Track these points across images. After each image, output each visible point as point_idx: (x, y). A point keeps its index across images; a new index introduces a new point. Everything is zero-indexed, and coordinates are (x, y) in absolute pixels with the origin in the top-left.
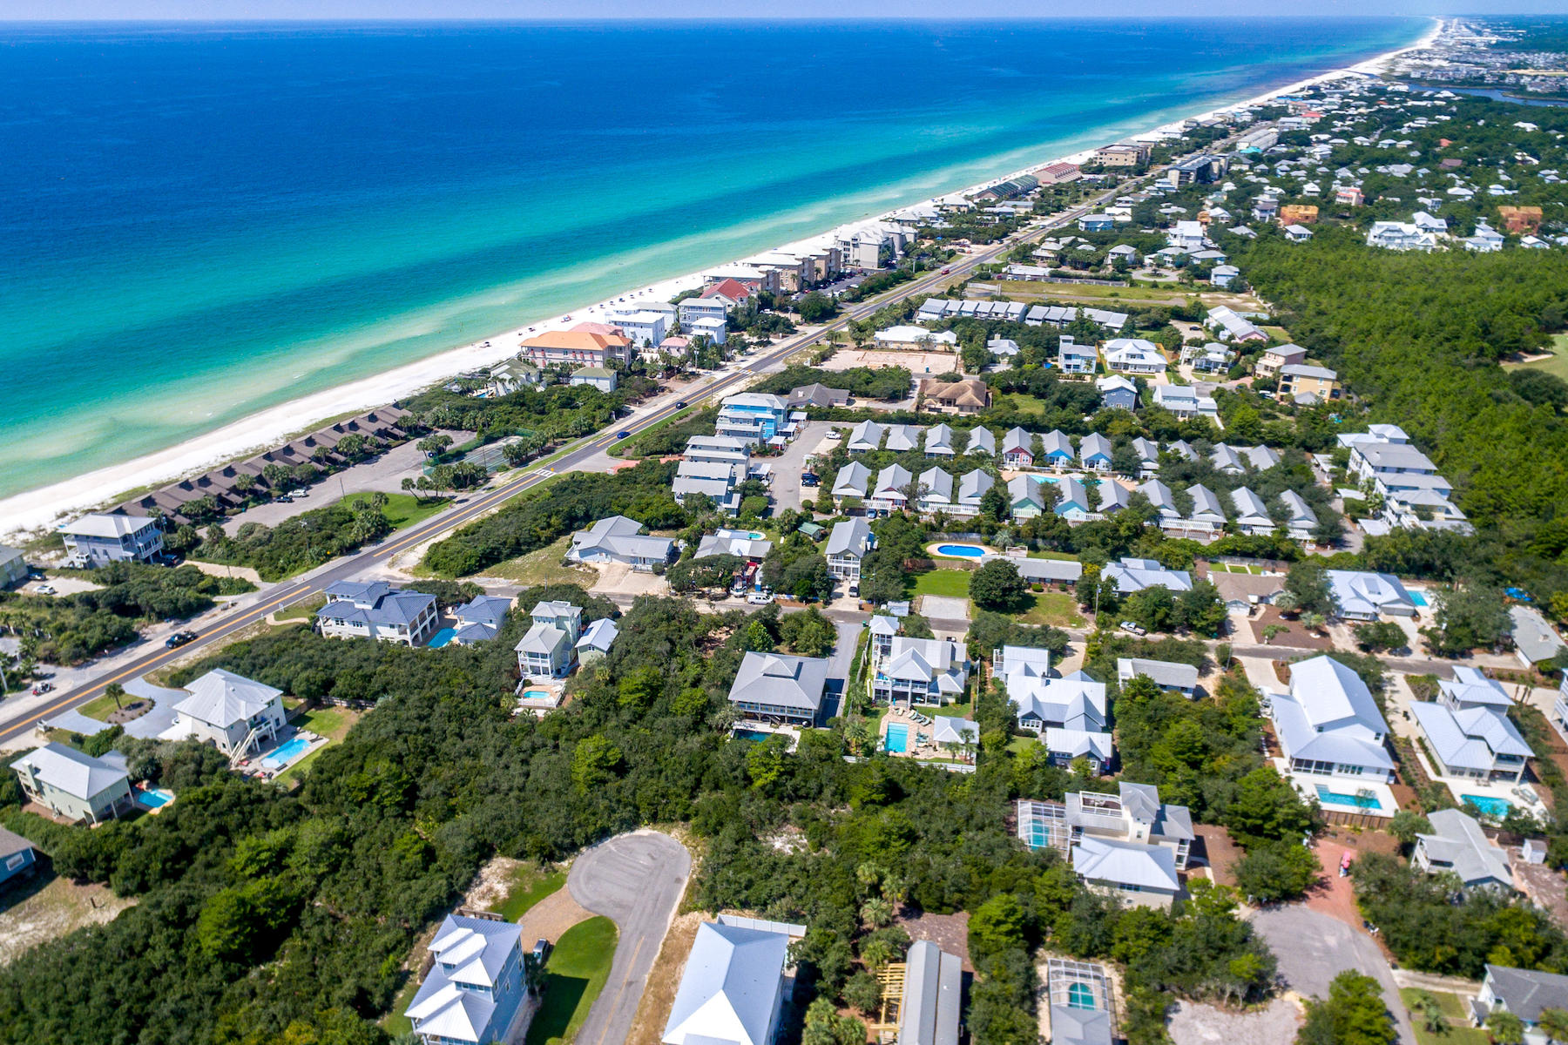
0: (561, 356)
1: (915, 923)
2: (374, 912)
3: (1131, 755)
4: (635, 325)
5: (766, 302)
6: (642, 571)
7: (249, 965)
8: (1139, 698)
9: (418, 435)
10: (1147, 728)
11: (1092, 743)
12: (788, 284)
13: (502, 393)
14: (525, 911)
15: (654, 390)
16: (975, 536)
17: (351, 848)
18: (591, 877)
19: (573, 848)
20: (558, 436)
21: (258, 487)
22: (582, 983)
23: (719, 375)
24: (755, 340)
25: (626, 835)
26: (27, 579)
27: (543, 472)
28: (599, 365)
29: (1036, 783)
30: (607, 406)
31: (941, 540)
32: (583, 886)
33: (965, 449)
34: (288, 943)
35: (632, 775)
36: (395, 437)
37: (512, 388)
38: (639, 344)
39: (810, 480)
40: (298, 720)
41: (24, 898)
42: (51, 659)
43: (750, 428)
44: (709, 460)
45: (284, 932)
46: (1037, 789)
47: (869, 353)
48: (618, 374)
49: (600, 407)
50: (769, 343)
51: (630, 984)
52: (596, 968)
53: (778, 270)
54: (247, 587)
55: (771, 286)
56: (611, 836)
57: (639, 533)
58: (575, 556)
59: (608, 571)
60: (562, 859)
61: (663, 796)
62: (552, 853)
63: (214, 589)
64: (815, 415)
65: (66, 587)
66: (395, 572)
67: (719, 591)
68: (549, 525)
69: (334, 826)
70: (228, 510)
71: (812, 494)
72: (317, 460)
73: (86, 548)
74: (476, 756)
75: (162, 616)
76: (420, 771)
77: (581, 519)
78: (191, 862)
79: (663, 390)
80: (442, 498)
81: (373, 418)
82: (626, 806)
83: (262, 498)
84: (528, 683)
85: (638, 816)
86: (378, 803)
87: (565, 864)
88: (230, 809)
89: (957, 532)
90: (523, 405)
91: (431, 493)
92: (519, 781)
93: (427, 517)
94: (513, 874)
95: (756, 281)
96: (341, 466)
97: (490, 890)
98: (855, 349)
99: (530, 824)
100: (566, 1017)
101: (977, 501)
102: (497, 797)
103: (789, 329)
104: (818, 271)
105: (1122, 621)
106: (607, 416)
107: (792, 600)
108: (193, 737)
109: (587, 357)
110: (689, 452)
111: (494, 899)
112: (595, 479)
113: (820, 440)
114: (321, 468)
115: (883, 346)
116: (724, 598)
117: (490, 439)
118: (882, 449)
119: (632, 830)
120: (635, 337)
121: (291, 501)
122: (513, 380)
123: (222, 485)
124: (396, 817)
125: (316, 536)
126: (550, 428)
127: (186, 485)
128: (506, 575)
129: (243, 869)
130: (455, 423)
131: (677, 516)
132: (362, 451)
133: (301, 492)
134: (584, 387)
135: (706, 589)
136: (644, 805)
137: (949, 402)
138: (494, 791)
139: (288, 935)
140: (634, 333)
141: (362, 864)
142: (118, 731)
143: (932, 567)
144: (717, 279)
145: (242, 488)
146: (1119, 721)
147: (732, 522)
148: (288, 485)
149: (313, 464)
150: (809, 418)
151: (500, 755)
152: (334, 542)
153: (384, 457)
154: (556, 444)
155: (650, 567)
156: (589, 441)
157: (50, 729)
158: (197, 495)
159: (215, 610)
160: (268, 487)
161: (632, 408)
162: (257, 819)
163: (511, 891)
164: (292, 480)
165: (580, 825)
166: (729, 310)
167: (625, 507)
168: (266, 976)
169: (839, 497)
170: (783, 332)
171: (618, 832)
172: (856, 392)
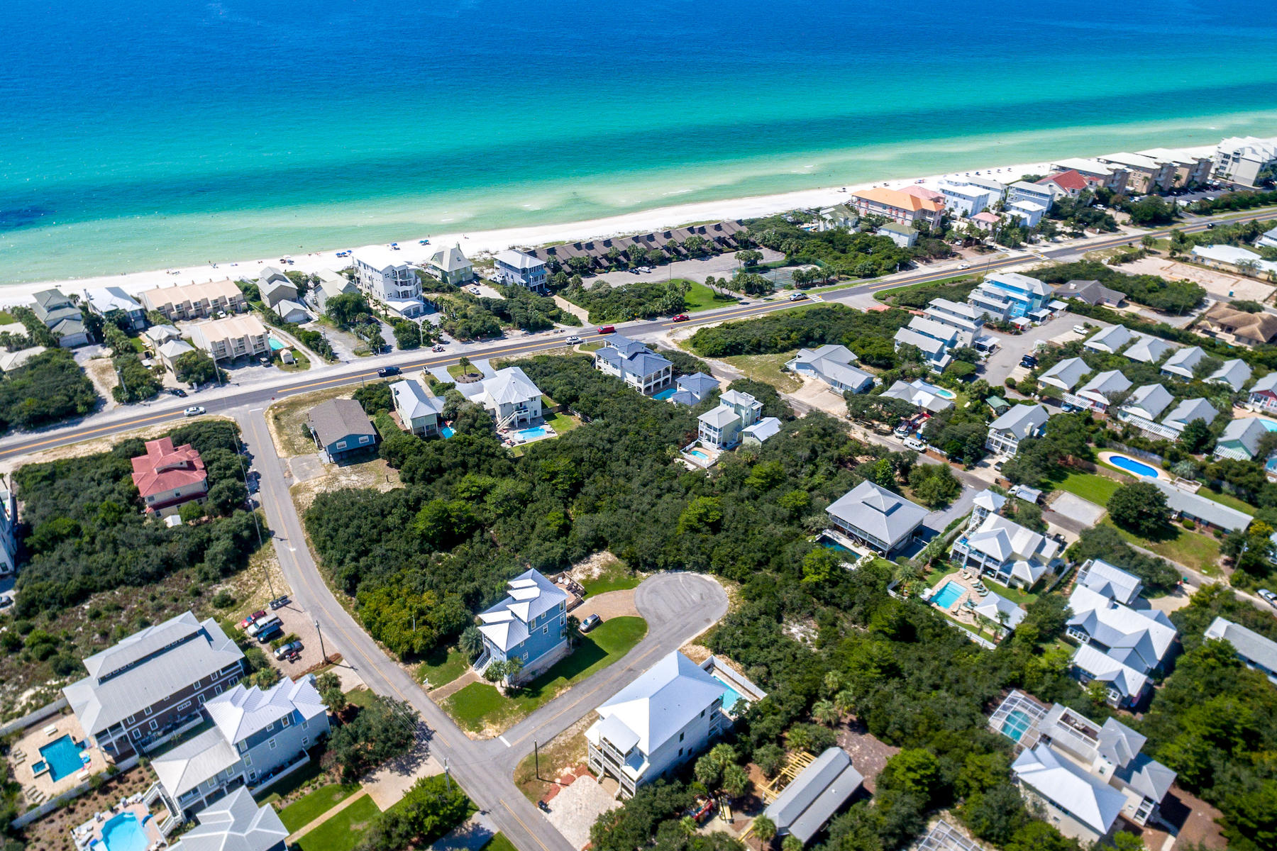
0: (880, 209)
1: (856, 736)
2: (517, 551)
3: (1164, 705)
4: (959, 196)
5: (1103, 198)
6: (836, 393)
7: (436, 549)
8: (1211, 661)
9: (746, 248)
10: (1201, 690)
11: (1121, 674)
12: (1138, 185)
13: (822, 229)
14: (601, 593)
15: (946, 254)
16: (1156, 457)
17: (525, 506)
18: (653, 591)
19: (653, 567)
20: (843, 272)
21: (622, 258)
22: (604, 654)
23: (1014, 254)
24: (1069, 230)
25: (696, 574)
26: (470, 282)
27: (816, 298)
28: (908, 223)
29: (1043, 684)
30: (895, 258)
31: (1120, 450)
32: (645, 593)
33: (1207, 375)
34: (461, 546)
35: (720, 536)
36: (729, 245)
37: (830, 227)
38: (958, 213)
39: (1029, 362)
40: (549, 416)
41: (361, 462)
42: (451, 333)
43: (999, 304)
44: (943, 322)
45: (461, 539)
46: (1041, 689)
47: (1179, 265)
48: (920, 234)
49: (889, 258)
50: (1083, 236)
51: (630, 670)
52: (617, 649)
53: (1129, 170)
54: (575, 322)
55: (1116, 184)
56: (685, 570)
57: (852, 364)
58: (793, 367)
59: (811, 385)
60: (643, 571)
61: (733, 558)
62: (640, 564)
63: (557, 318)
64: (1073, 308)
65: (486, 292)
66: (669, 341)
67: (886, 427)
68: (789, 338)
69: (522, 488)
70: (598, 270)
71: (1020, 374)
72: (668, 249)
73: (503, 271)
74: (629, 479)
75: (521, 326)
76: (589, 475)
77: (816, 340)
78: (441, 476)
79: (954, 255)
80: (731, 297)
81: (718, 228)
82: (703, 554)
83: (622, 267)
84: (699, 445)
85: (709, 564)
86: (554, 485)
87: (644, 575)
88: (473, 455)
89: (1139, 448)
90: (831, 242)
91: (726, 292)
92: (646, 507)
93: (714, 308)
94: (610, 566)
95: (1099, 176)
96: (681, 257)
97: (590, 569)
98: (1168, 259)
99: (634, 538)
100: (580, 669)
101: (1181, 426)
102: (626, 511)
103: (1111, 226)
104: (1178, 178)
105: (1262, 588)
106: (891, 265)
107: (942, 456)
108: (482, 404)
109: (901, 215)
110: (929, 311)
111: (589, 576)
112: (849, 312)
113: (1067, 330)
114: (667, 255)
115: (1199, 262)
116: (887, 434)
117: (793, 263)
118: (1119, 354)
119: (701, 573)
120: (956, 206)
121: (638, 273)
122: (832, 221)
123: (601, 251)
124: (560, 498)
125: (635, 300)
126: (842, 264)
127: (578, 246)
128: (738, 365)
129: (463, 492)
130: (775, 245)
131: (889, 359)
132: (700, 249)
133: (646, 269)
134: (884, 239)
135: (876, 423)
136: (716, 559)
137: (1229, 329)
138: (628, 507)
139: (463, 541)
140: (956, 202)
141: (525, 518)
142: (452, 386)
143: (1093, 471)
144: (1063, 169)
145: (610, 256)
146: (1177, 672)
147: (934, 377)
148: (642, 261)
149: (664, 251)
150: (1069, 309)
151: (645, 485)
152: (641, 308)
153: (715, 258)
154: (840, 279)
155: (842, 391)
156: (866, 283)
157: (429, 374)
158: (582, 254)
159: (551, 332)
160: (629, 260)
161: (919, 264)
162: (485, 466)
163: (601, 576)
164: (645, 259)
165: (665, 553)
166: (1057, 199)
167: (852, 340)
168: (439, 559)
169: (1044, 384)
170: (1102, 228)
171: (690, 569)
172: (1132, 297)
